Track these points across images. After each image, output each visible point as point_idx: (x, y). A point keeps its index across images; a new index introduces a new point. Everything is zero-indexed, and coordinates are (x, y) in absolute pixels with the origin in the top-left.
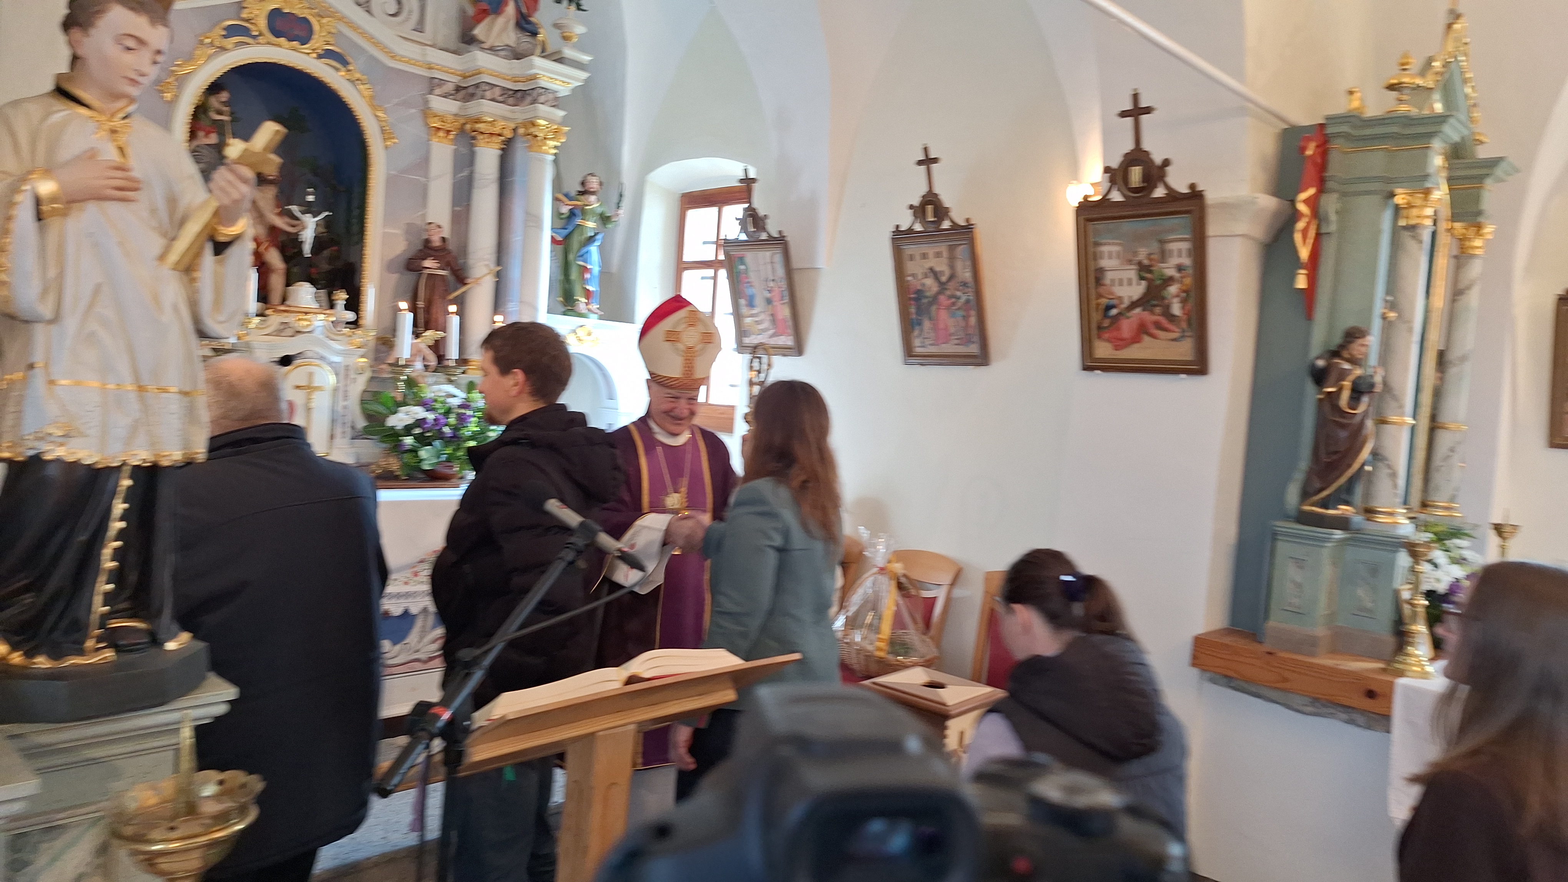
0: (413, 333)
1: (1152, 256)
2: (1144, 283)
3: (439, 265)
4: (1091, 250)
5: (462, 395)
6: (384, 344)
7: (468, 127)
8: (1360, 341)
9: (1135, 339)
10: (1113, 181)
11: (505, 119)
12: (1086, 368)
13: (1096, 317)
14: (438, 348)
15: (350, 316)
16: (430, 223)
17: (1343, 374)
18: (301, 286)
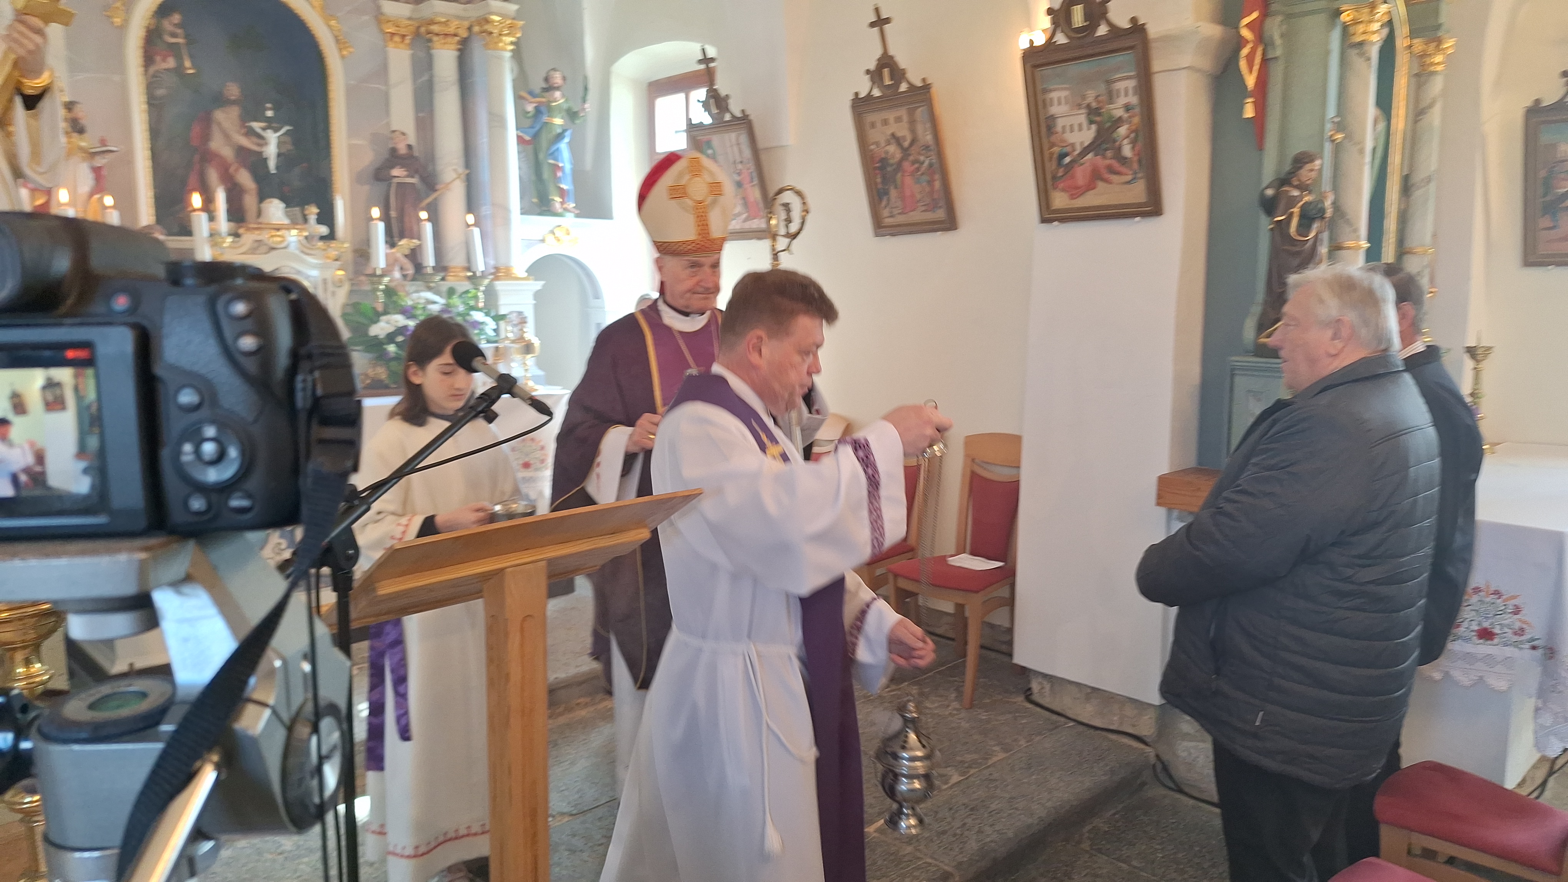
0: (387, 242)
1: (1100, 98)
2: (1094, 127)
3: (405, 173)
4: (1040, 97)
5: (442, 301)
6: (361, 256)
7: (423, 30)
8: (1308, 167)
9: (1090, 186)
10: (1056, 23)
11: (458, 17)
12: (1044, 220)
13: (1051, 166)
14: (414, 256)
15: (324, 230)
16: (394, 131)
17: (1292, 202)
18: (271, 202)
